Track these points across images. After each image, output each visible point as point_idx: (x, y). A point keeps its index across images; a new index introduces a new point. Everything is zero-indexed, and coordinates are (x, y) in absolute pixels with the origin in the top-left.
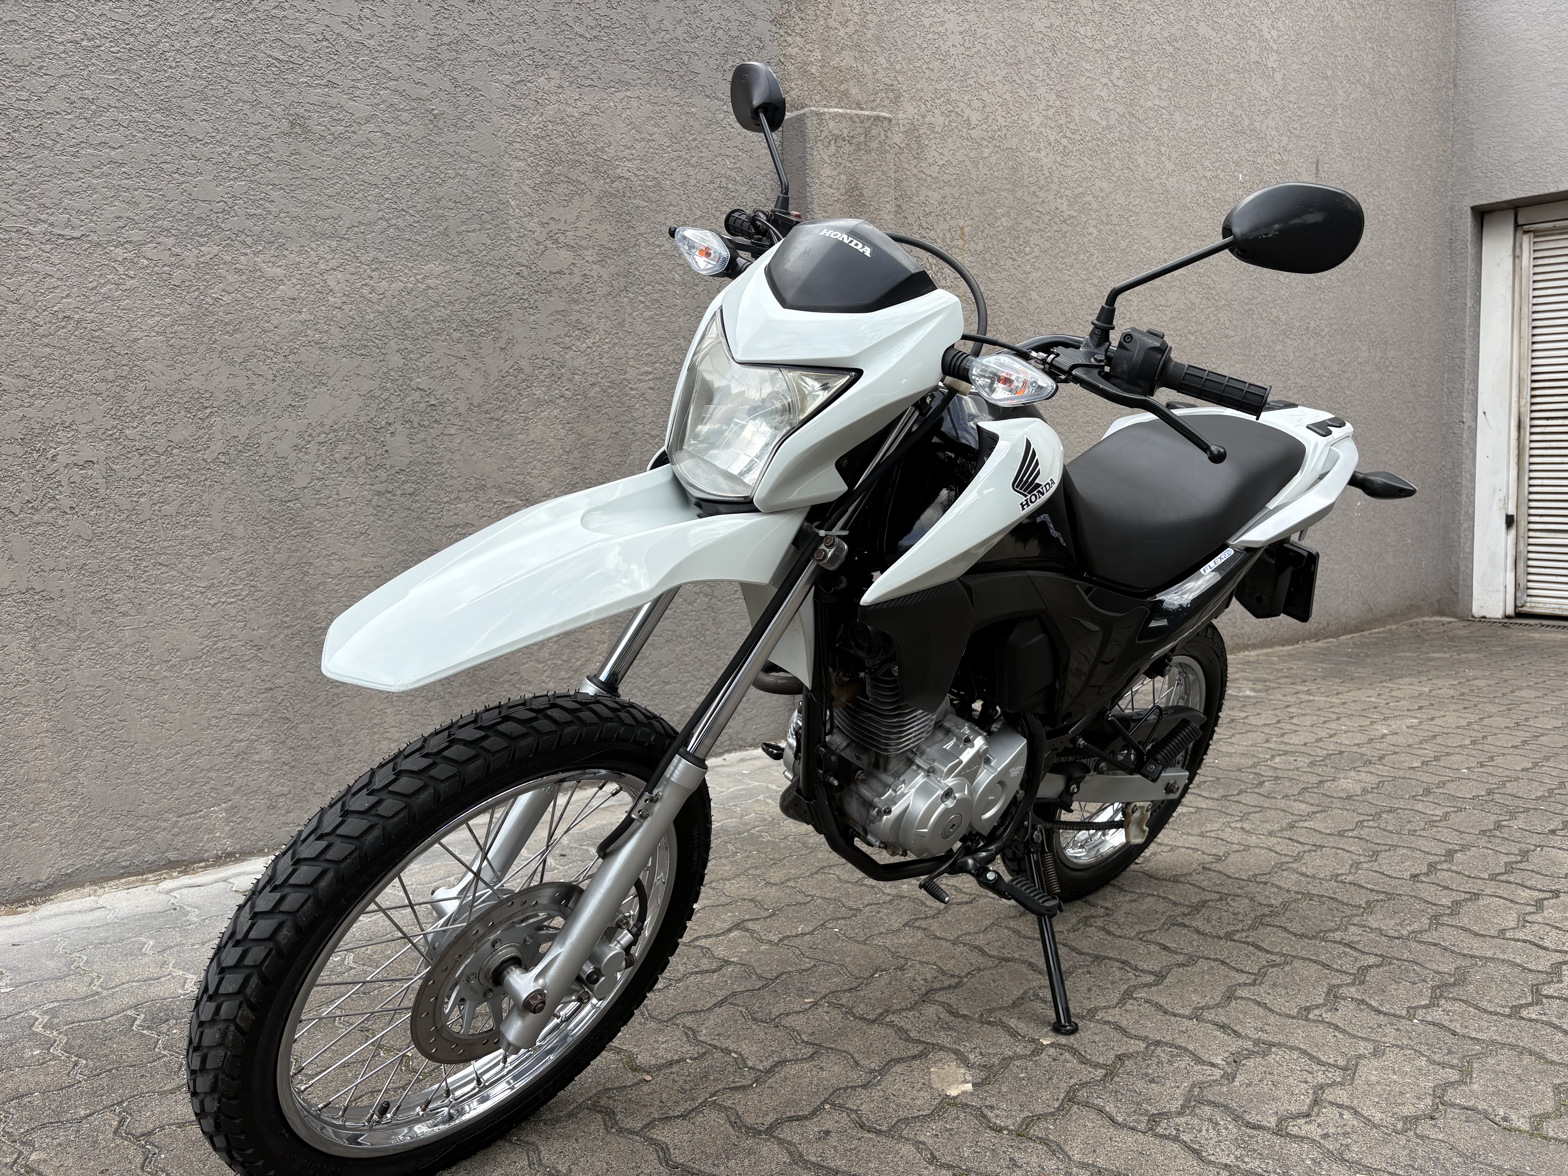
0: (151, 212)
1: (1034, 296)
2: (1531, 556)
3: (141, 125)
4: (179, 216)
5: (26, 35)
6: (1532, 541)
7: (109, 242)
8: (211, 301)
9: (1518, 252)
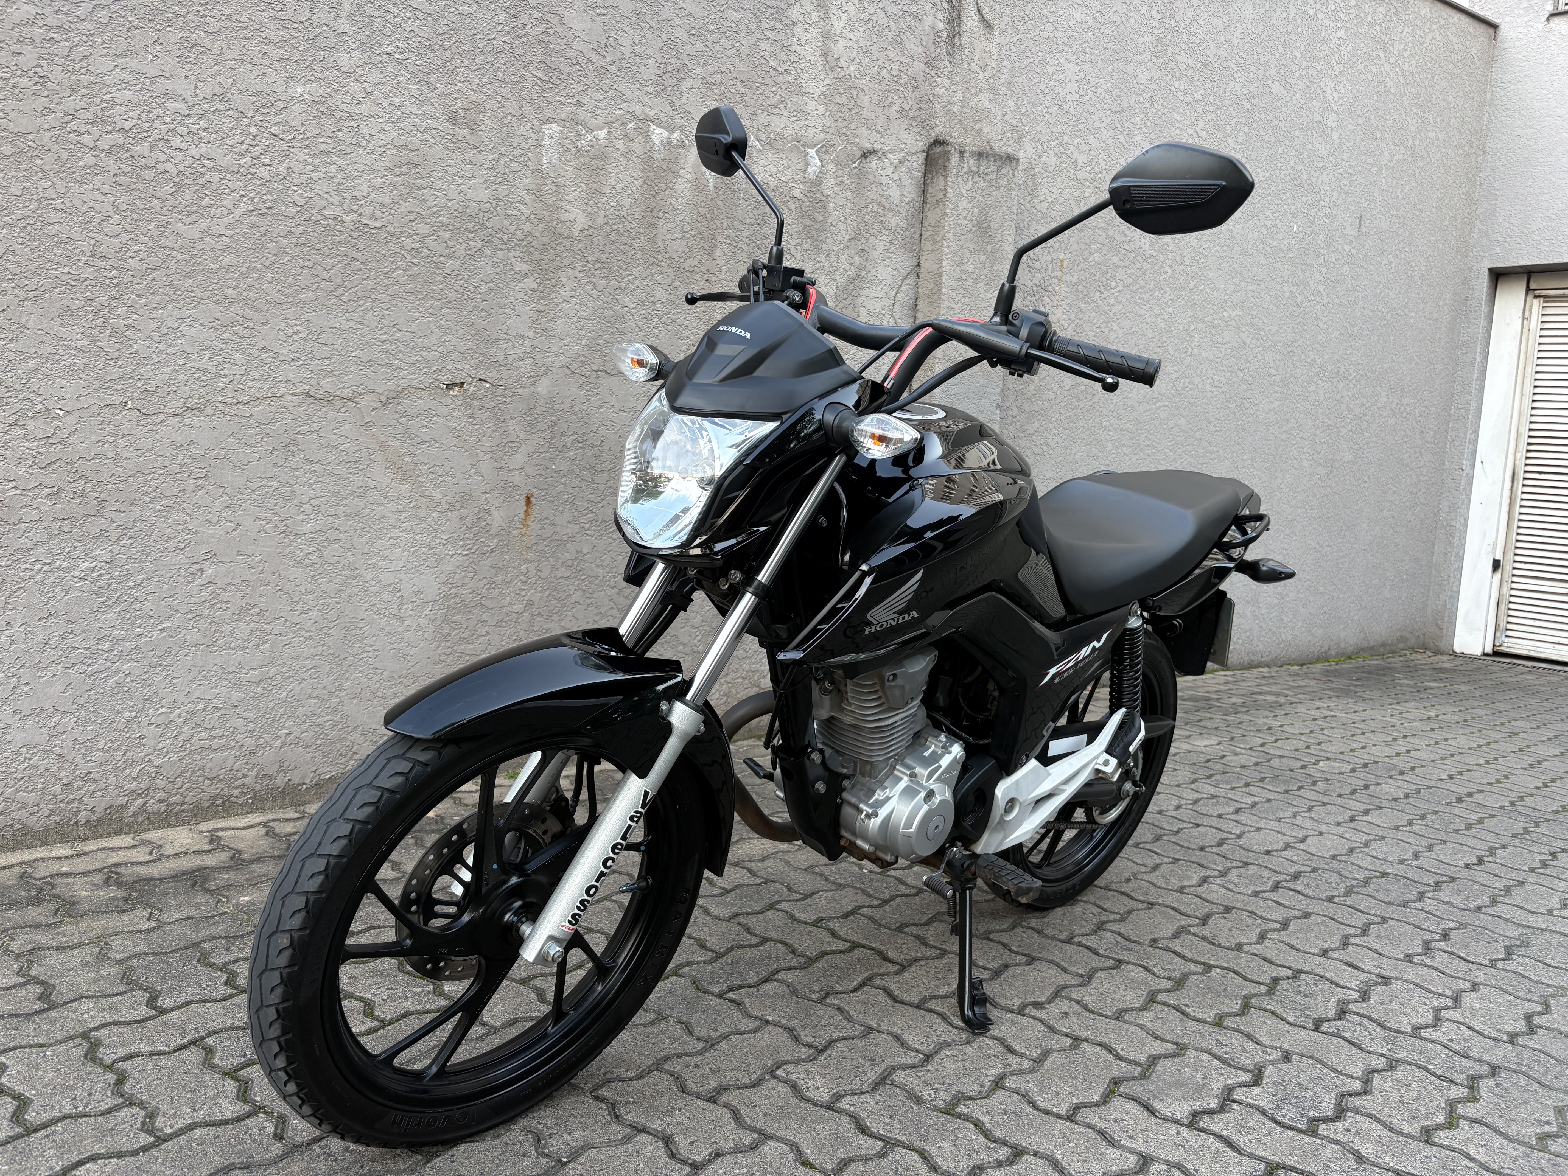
0: (435, 209)
1: (1115, 327)
2: (1512, 599)
3: (434, 132)
4: (456, 214)
5: (354, 46)
6: (1514, 586)
7: (402, 233)
8: (472, 289)
9: (1527, 314)
